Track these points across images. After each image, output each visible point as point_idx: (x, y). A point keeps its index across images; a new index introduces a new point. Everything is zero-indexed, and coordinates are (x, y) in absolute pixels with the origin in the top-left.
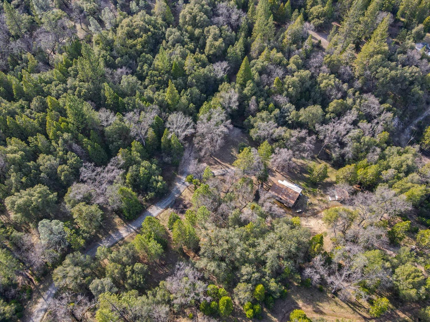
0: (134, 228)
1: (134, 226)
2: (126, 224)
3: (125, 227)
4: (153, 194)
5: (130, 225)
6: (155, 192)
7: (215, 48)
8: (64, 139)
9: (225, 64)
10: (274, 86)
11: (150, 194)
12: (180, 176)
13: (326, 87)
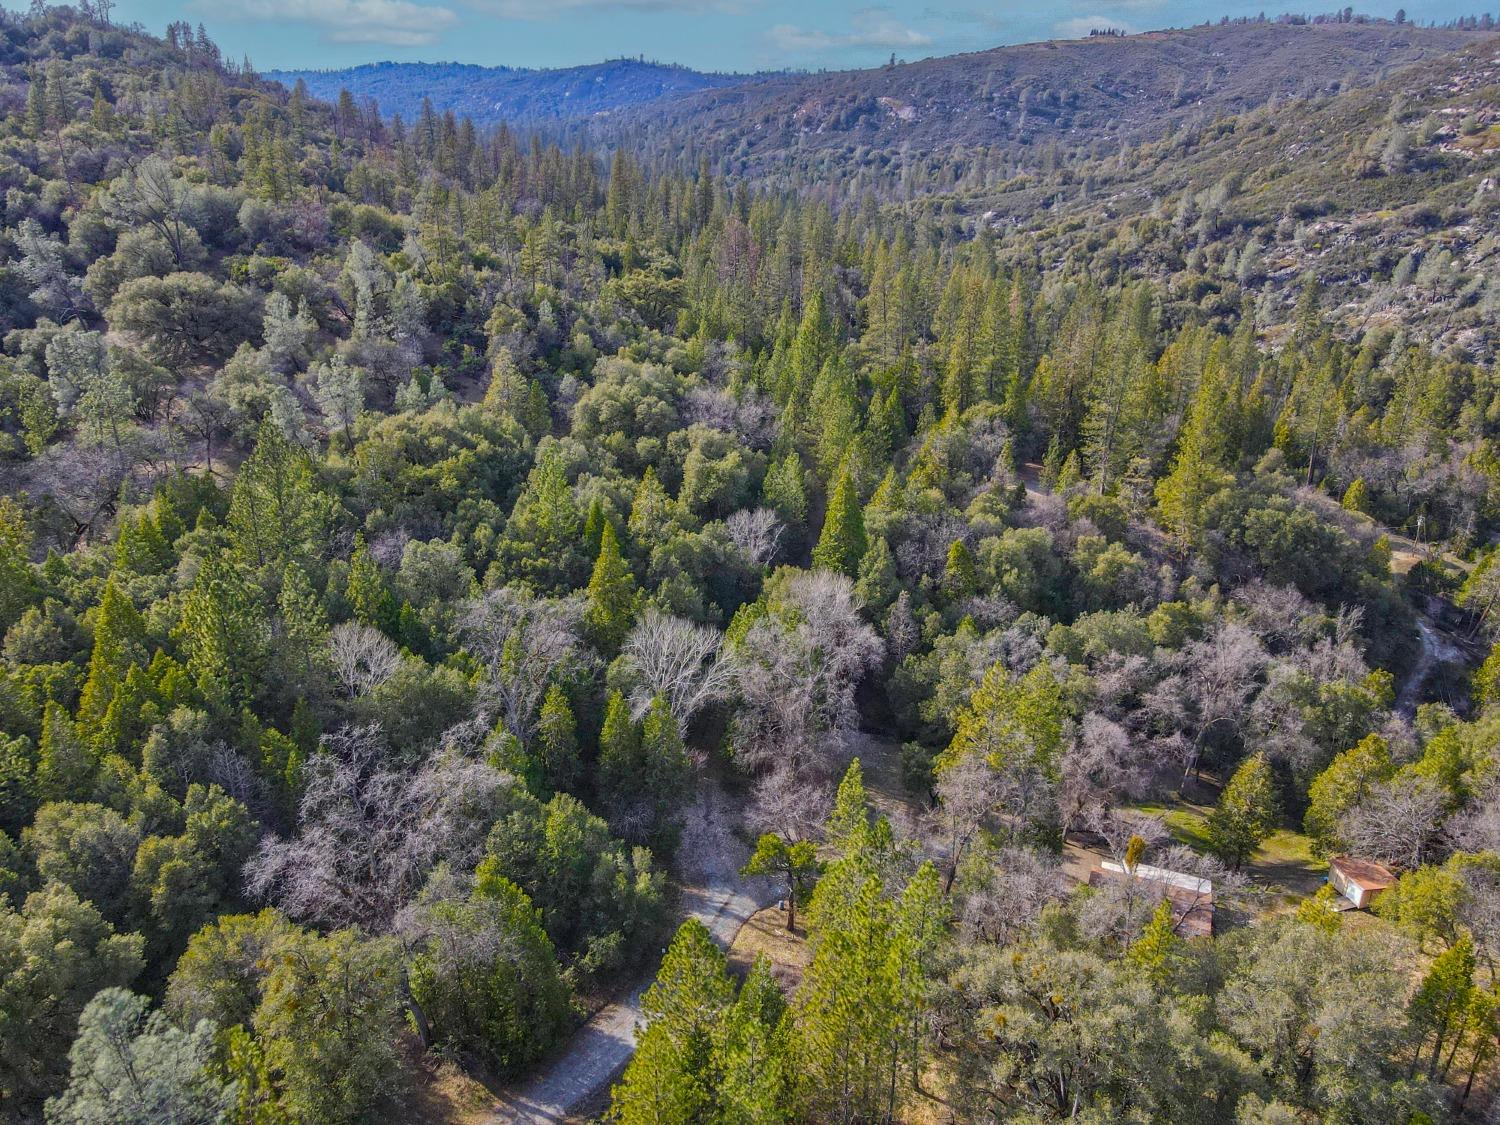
0: (551, 1111)
1: (550, 1102)
2: (503, 1098)
3: (499, 1112)
4: (613, 939)
5: (523, 1100)
6: (623, 933)
7: (719, 479)
8: (171, 735)
9: (764, 519)
10: (952, 571)
11: (595, 944)
12: (695, 891)
13: (1114, 575)
